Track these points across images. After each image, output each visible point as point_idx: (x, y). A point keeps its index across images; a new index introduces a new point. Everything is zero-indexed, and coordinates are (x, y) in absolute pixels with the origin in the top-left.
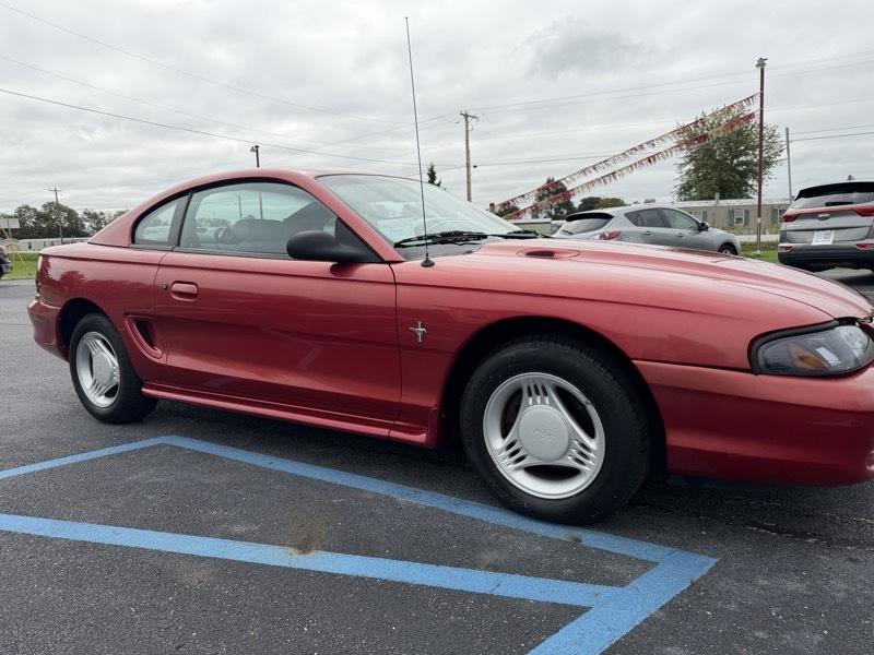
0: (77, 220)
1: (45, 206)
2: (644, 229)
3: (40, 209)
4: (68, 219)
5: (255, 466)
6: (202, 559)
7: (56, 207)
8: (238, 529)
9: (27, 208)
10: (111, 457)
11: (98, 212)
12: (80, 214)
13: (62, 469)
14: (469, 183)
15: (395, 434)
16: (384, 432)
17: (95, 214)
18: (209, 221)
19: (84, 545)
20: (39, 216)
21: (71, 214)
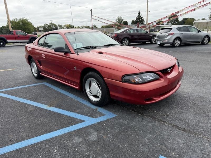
0: (56, 27)
1: (50, 24)
2: (181, 32)
3: (49, 24)
4: (55, 27)
5: (55, 90)
6: (34, 106)
7: (52, 24)
8: (43, 102)
9: (46, 24)
10: (33, 86)
11: (61, 25)
12: (57, 25)
13: (24, 88)
14: (147, 16)
15: (74, 87)
16: (72, 86)
17: (60, 25)
18: (85, 26)
19: (19, 102)
20: (49, 26)
21: (55, 25)
